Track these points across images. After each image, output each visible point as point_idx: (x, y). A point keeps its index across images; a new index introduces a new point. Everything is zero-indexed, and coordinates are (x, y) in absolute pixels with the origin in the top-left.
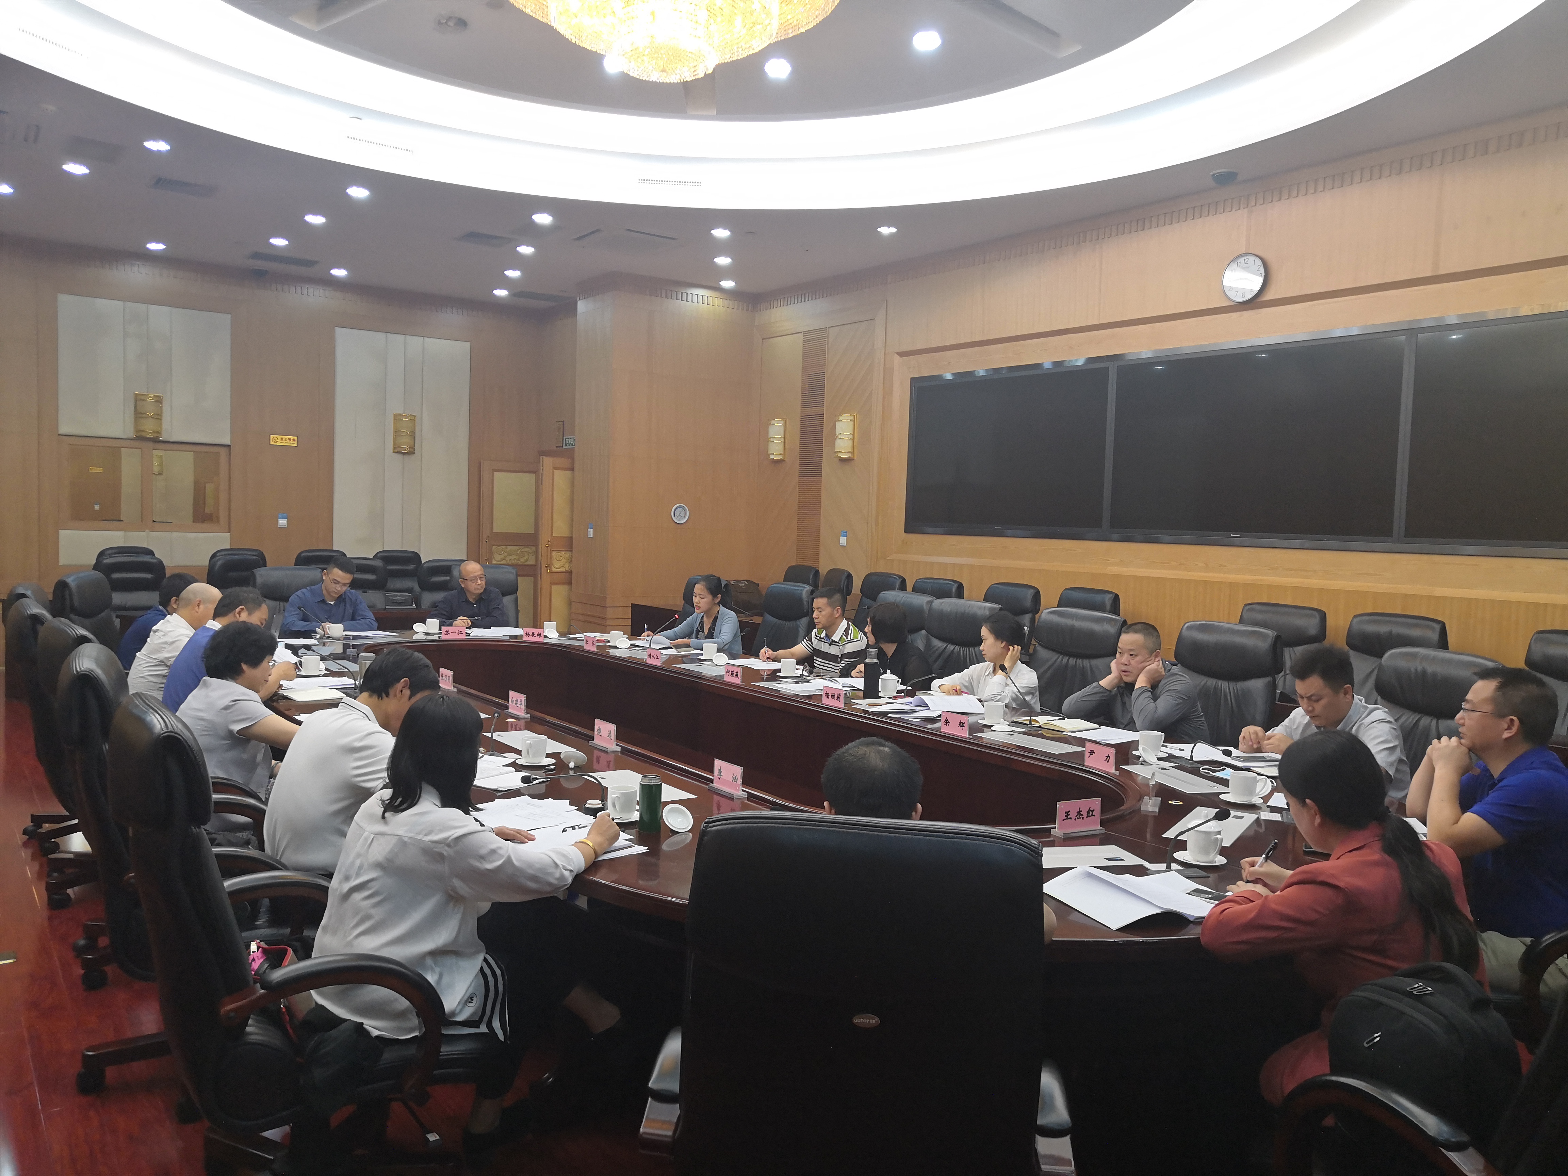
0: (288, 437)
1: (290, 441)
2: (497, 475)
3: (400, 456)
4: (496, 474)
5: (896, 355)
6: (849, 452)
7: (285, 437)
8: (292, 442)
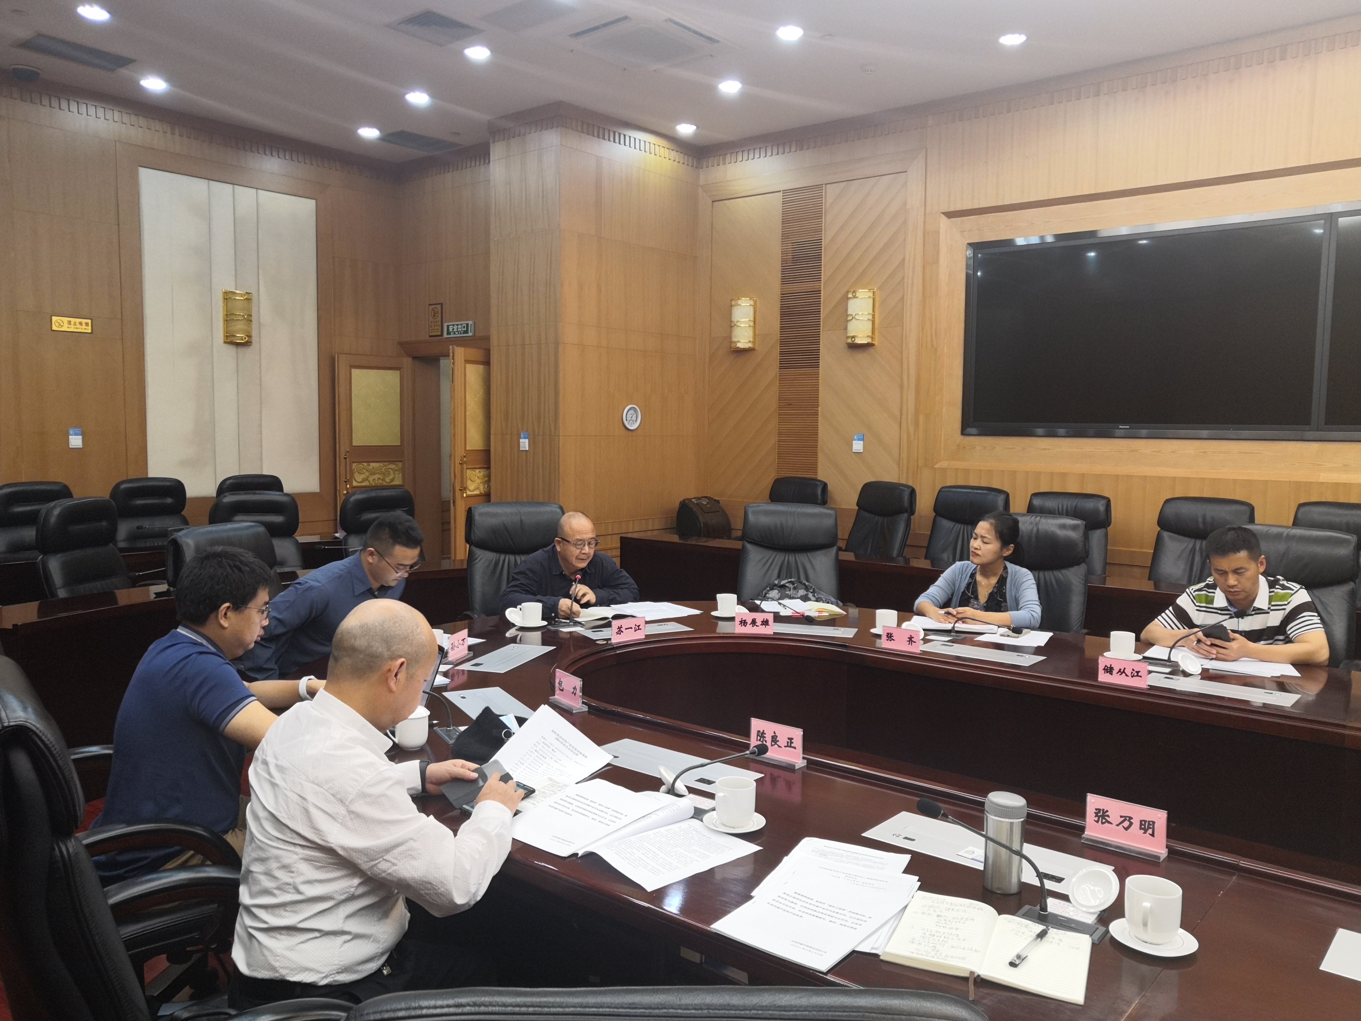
0: (78, 320)
1: (82, 326)
2: (355, 372)
3: (232, 350)
4: (353, 370)
5: (943, 216)
6: (868, 336)
7: (73, 320)
8: (84, 326)
